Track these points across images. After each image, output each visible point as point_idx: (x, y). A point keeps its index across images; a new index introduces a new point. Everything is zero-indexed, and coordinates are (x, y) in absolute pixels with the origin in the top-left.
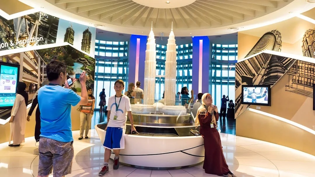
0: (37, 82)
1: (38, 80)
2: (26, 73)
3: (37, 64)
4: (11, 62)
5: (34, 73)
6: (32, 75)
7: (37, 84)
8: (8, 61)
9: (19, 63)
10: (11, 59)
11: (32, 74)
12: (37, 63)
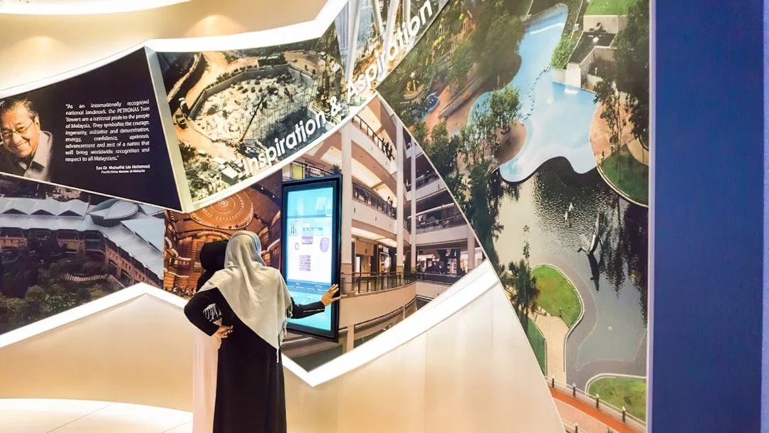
0: (394, 237)
1: (398, 225)
2: (360, 201)
3: (394, 152)
4: (316, 173)
5: (384, 193)
6: (379, 205)
7: (393, 244)
8: (309, 172)
9: (341, 168)
10: (315, 165)
11: (376, 202)
12: (393, 147)
